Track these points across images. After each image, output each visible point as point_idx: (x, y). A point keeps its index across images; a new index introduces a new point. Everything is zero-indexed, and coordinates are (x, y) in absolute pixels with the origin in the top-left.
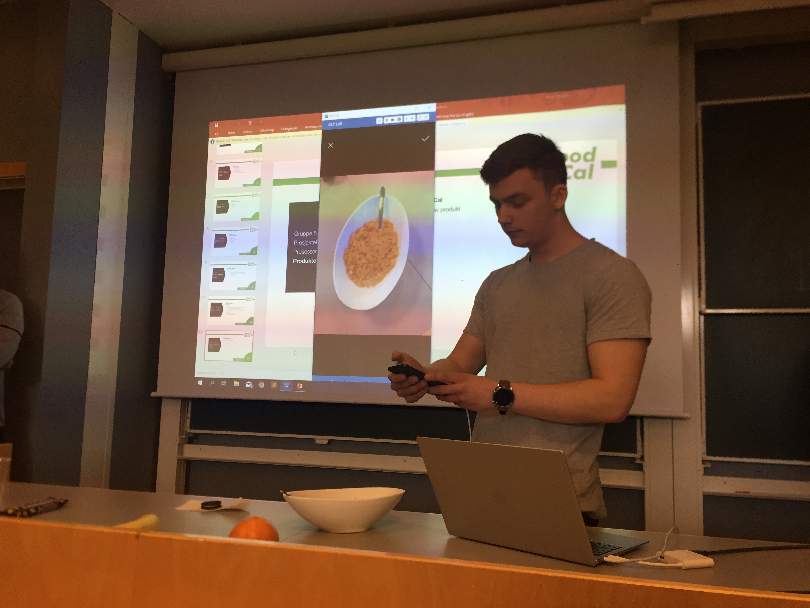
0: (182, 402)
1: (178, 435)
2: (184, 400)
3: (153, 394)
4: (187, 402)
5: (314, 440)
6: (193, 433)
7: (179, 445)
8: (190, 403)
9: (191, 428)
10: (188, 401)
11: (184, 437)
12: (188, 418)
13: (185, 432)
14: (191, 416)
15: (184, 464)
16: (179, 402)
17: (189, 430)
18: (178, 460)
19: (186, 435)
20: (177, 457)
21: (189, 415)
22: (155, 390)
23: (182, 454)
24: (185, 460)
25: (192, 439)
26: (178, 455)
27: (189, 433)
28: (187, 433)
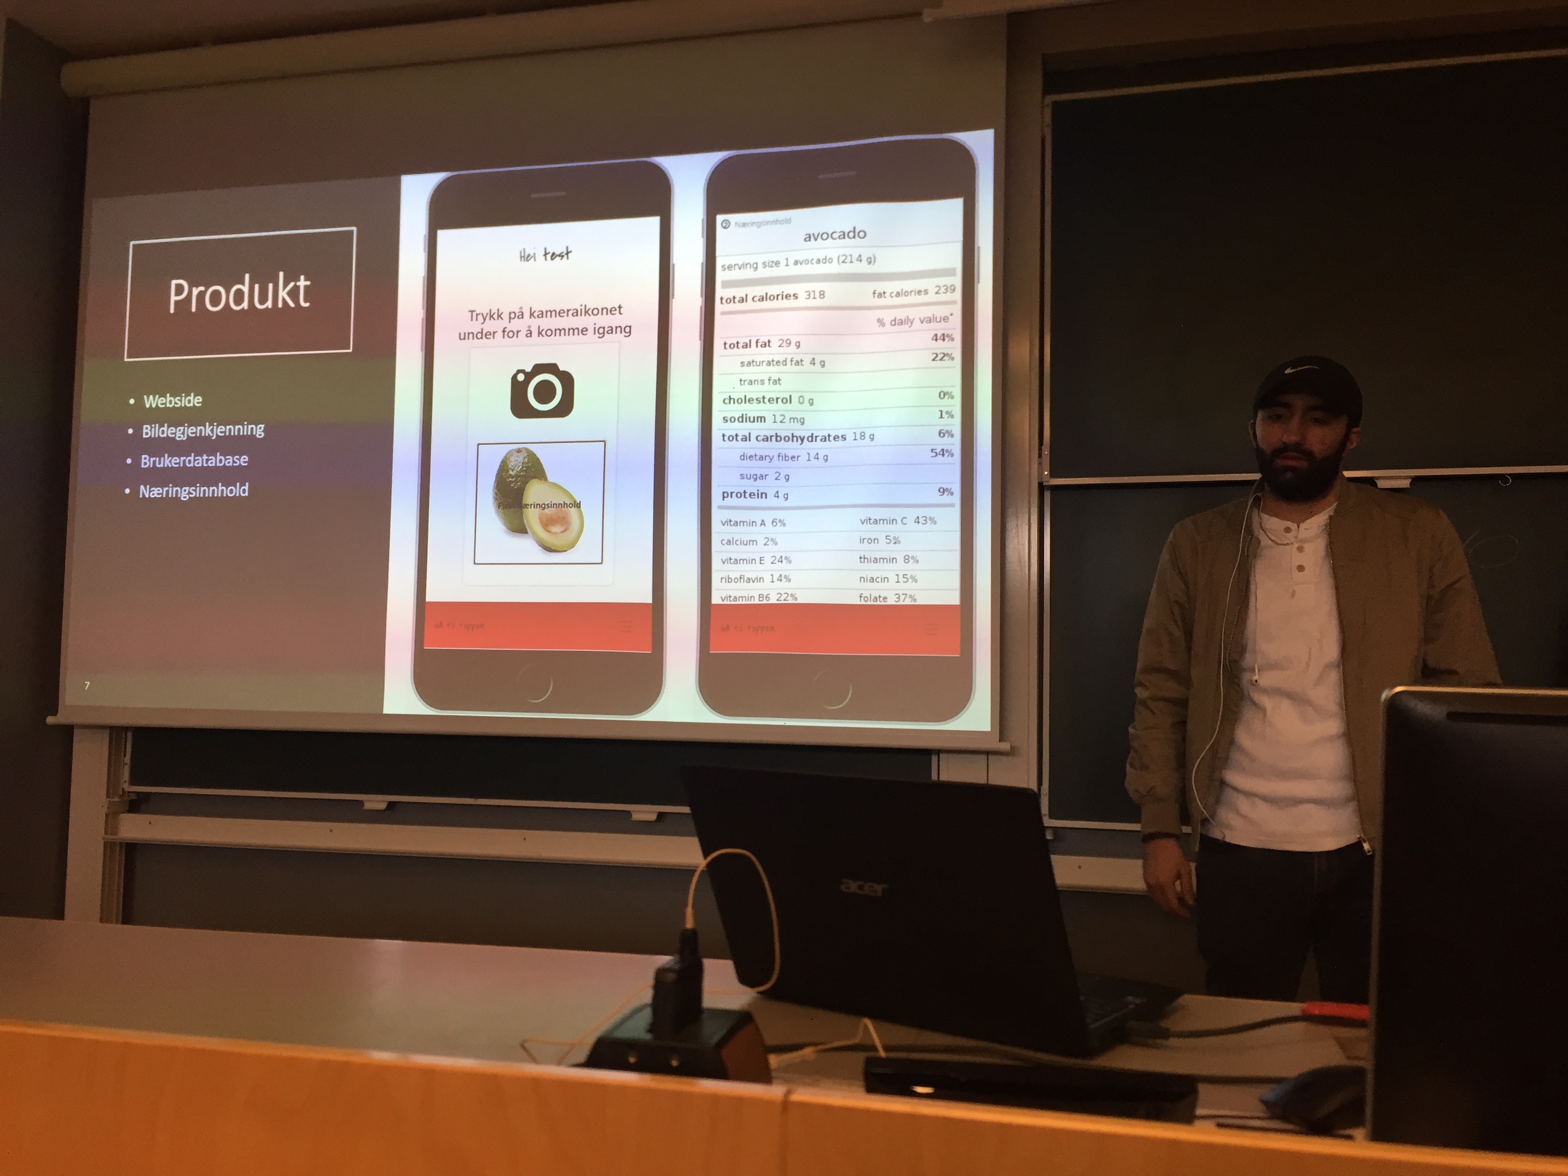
0: (111, 734)
1: (105, 796)
2: (116, 732)
3: (50, 720)
4: (124, 736)
5: (361, 803)
6: (138, 793)
7: (107, 815)
8: (130, 735)
9: (133, 781)
10: (127, 732)
11: (116, 799)
12: (126, 764)
13: (120, 791)
14: (132, 759)
15: (121, 853)
16: (106, 735)
17: (127, 787)
18: (105, 844)
19: (121, 797)
20: (103, 838)
21: (127, 760)
22: (55, 712)
23: (115, 833)
24: (121, 843)
25: (136, 805)
26: (106, 833)
27: (129, 792)
28: (124, 792)
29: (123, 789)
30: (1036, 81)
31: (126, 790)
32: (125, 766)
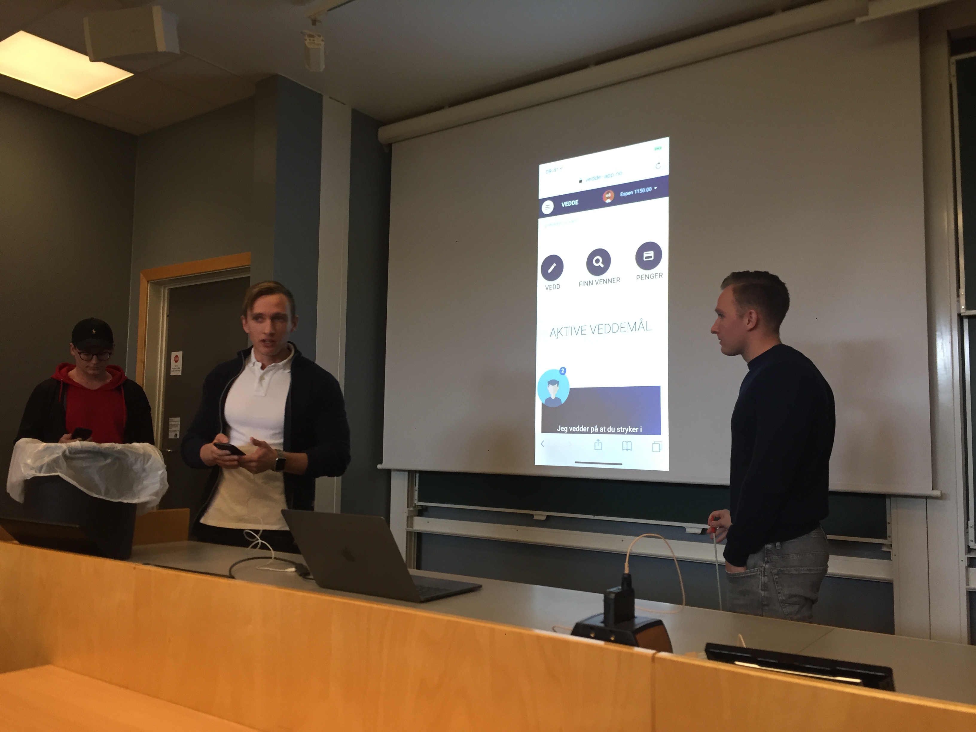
0: (409, 474)
1: (406, 507)
2: (411, 473)
3: (379, 466)
4: (415, 474)
5: (532, 515)
6: (422, 506)
7: (408, 517)
8: (418, 475)
9: (419, 500)
11: (412, 509)
12: (416, 490)
14: (419, 488)
15: (415, 538)
16: (407, 473)
18: (407, 532)
19: (414, 508)
20: (406, 529)
21: (417, 488)
22: (381, 463)
23: (412, 527)
24: (415, 533)
25: (422, 512)
26: (407, 527)
27: (418, 505)
28: (415, 505)
29: (415, 503)
30: (943, 49)
31: (416, 504)
32: (416, 491)
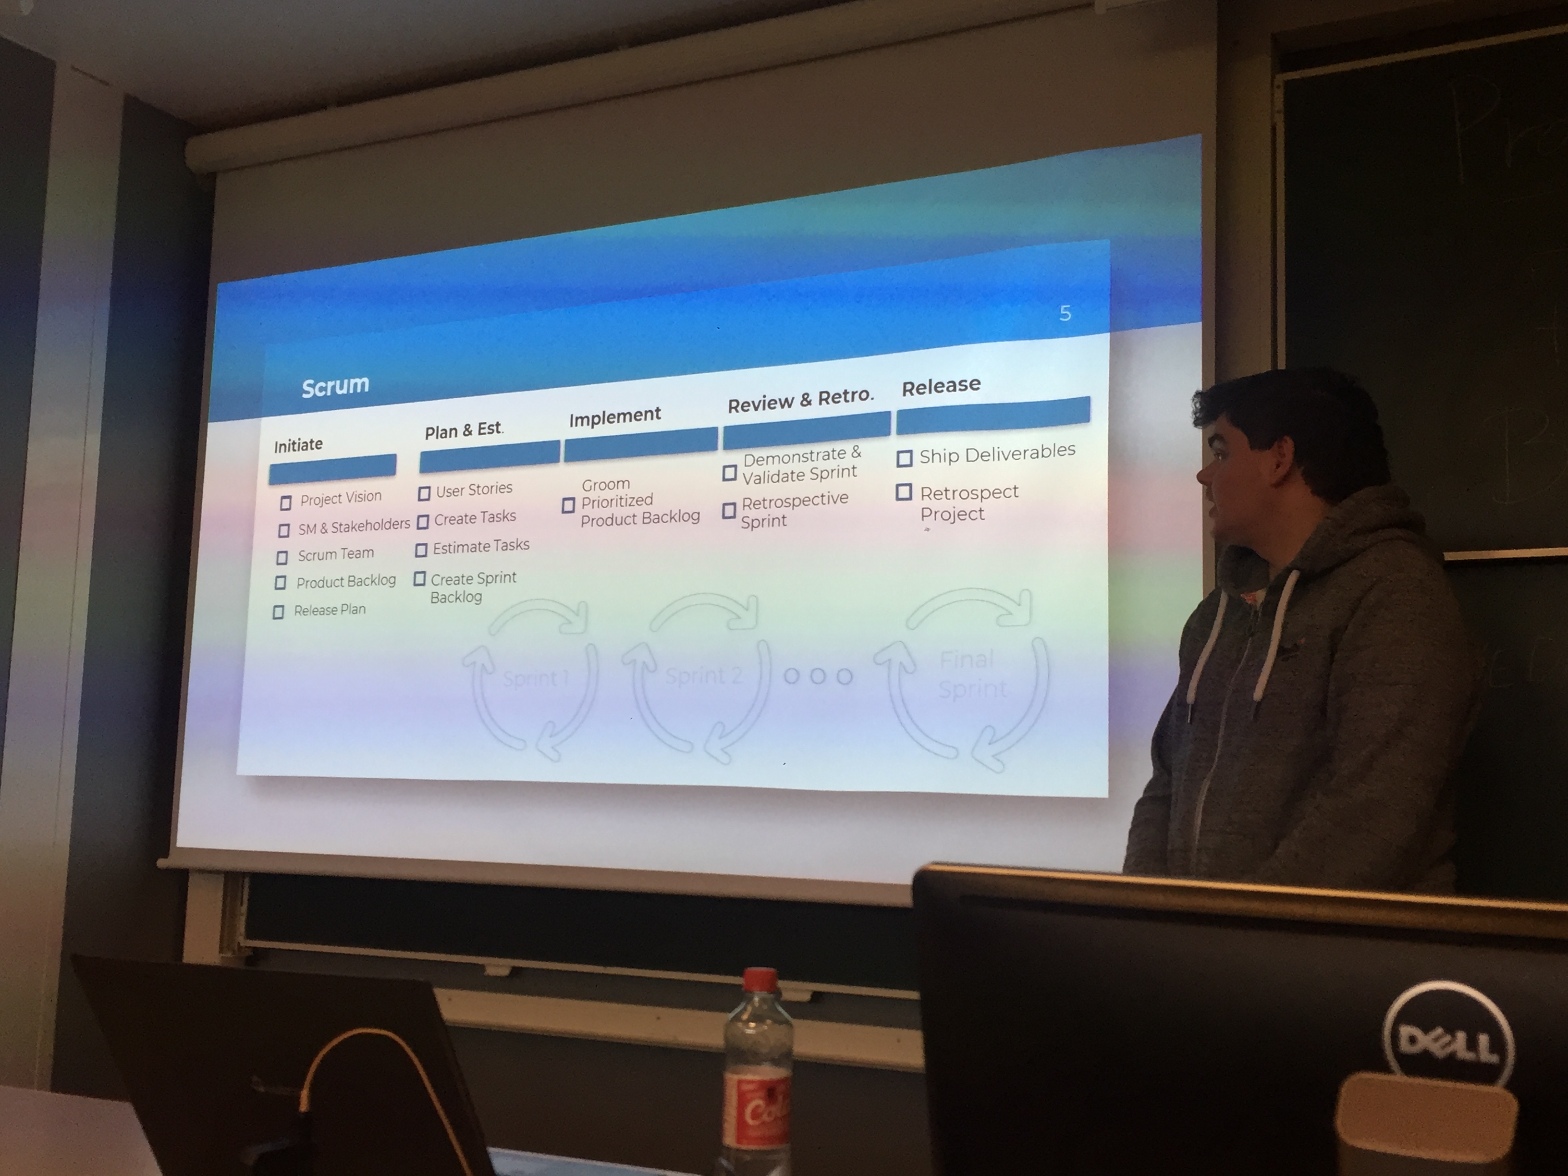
0: (225, 878)
1: (218, 949)
2: (233, 879)
3: (161, 863)
4: (240, 882)
5: (482, 967)
6: (255, 949)
8: (247, 880)
9: (250, 935)
10: (244, 878)
11: (230, 955)
12: (242, 914)
13: (236, 944)
14: (249, 909)
16: (222, 879)
17: (243, 941)
19: (235, 952)
21: (244, 908)
22: (166, 855)
25: (253, 962)
27: (244, 947)
28: (240, 948)
29: (239, 943)
30: (1262, 57)
31: (242, 945)
32: (241, 917)
